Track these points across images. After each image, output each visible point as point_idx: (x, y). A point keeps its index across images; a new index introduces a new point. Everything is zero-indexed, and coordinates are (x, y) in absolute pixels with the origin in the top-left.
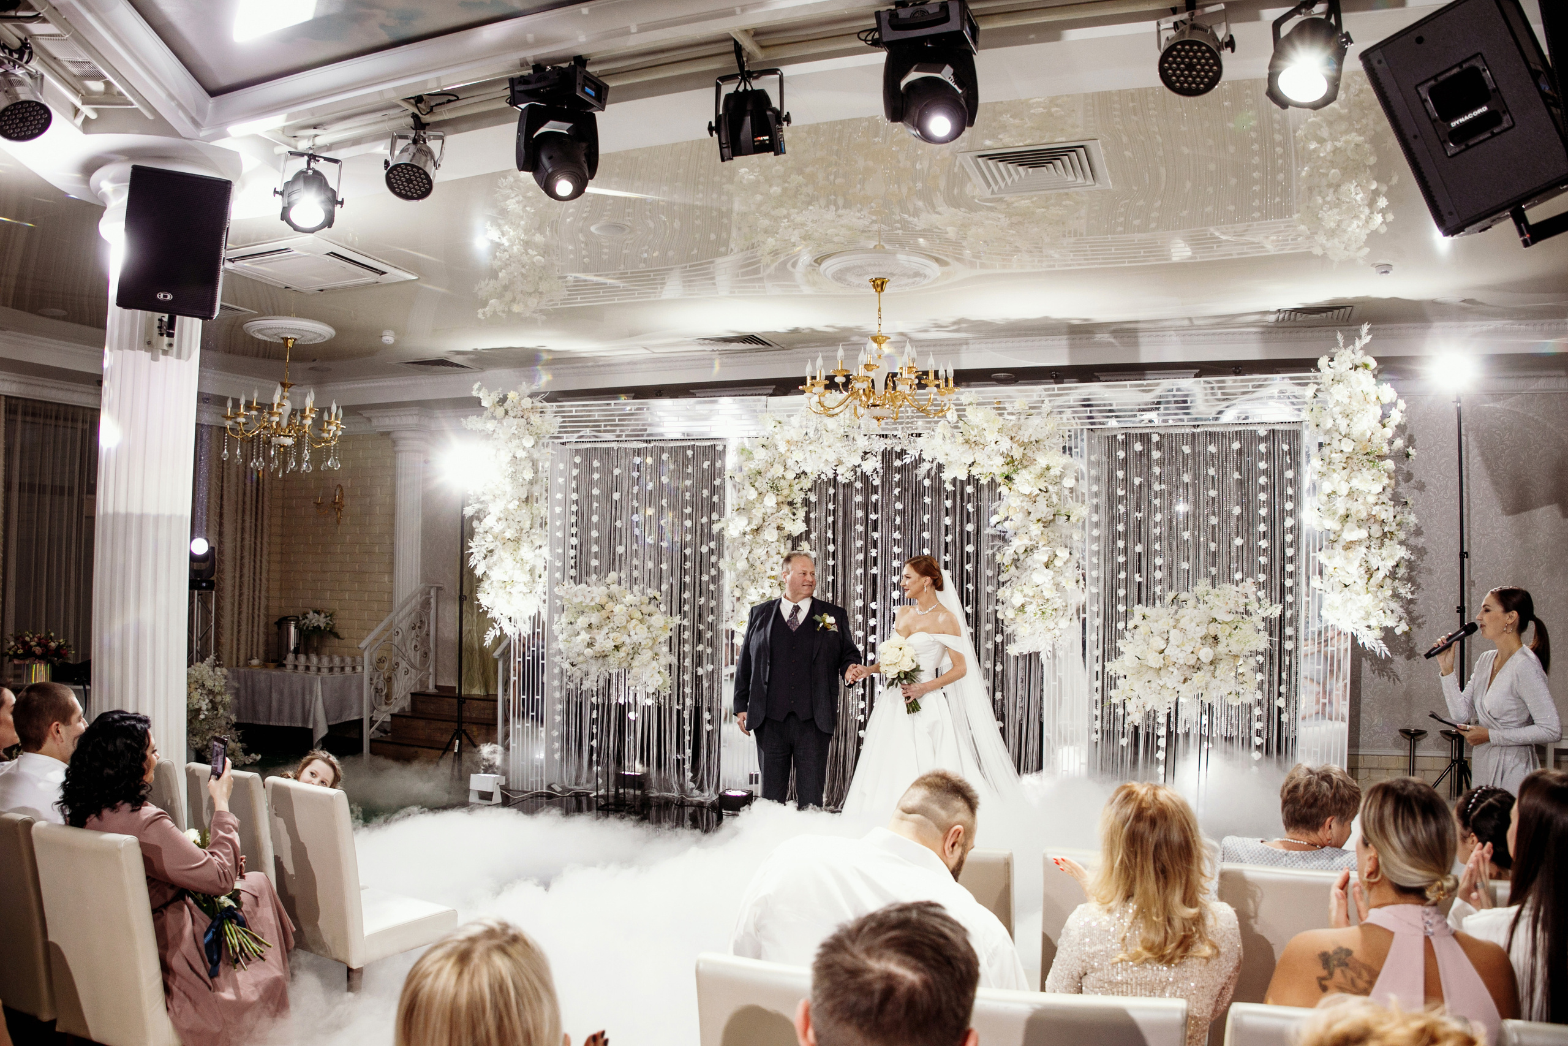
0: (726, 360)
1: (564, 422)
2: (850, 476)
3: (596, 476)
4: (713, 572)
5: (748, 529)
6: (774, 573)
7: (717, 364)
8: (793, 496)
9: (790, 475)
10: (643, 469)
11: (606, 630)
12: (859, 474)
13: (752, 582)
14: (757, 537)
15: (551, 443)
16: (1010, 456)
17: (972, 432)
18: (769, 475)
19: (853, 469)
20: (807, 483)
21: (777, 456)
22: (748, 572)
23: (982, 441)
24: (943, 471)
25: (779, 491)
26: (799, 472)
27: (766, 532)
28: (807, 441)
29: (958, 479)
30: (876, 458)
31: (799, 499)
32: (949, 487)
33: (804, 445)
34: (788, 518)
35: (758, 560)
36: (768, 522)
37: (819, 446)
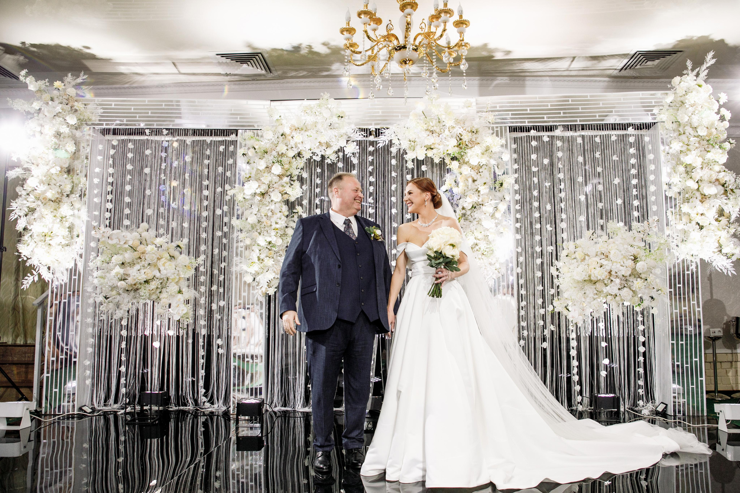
0: (233, 87)
1: (104, 113)
2: (333, 157)
3: (130, 155)
4: (225, 229)
5: (258, 191)
6: (278, 226)
7: (226, 88)
8: (291, 170)
9: (291, 154)
10: (170, 150)
11: (138, 267)
12: (341, 157)
13: (260, 234)
14: (264, 200)
15: (92, 128)
16: (461, 139)
17: (431, 123)
18: (274, 153)
19: (336, 153)
20: (301, 163)
21: (281, 139)
22: (256, 226)
23: (438, 131)
24: (406, 153)
25: (282, 165)
26: (297, 153)
27: (272, 194)
28: (305, 129)
29: (417, 159)
30: (355, 143)
31: (296, 172)
32: (410, 165)
33: (302, 132)
34: (288, 186)
35: (264, 217)
36: (273, 189)
37: (315, 132)
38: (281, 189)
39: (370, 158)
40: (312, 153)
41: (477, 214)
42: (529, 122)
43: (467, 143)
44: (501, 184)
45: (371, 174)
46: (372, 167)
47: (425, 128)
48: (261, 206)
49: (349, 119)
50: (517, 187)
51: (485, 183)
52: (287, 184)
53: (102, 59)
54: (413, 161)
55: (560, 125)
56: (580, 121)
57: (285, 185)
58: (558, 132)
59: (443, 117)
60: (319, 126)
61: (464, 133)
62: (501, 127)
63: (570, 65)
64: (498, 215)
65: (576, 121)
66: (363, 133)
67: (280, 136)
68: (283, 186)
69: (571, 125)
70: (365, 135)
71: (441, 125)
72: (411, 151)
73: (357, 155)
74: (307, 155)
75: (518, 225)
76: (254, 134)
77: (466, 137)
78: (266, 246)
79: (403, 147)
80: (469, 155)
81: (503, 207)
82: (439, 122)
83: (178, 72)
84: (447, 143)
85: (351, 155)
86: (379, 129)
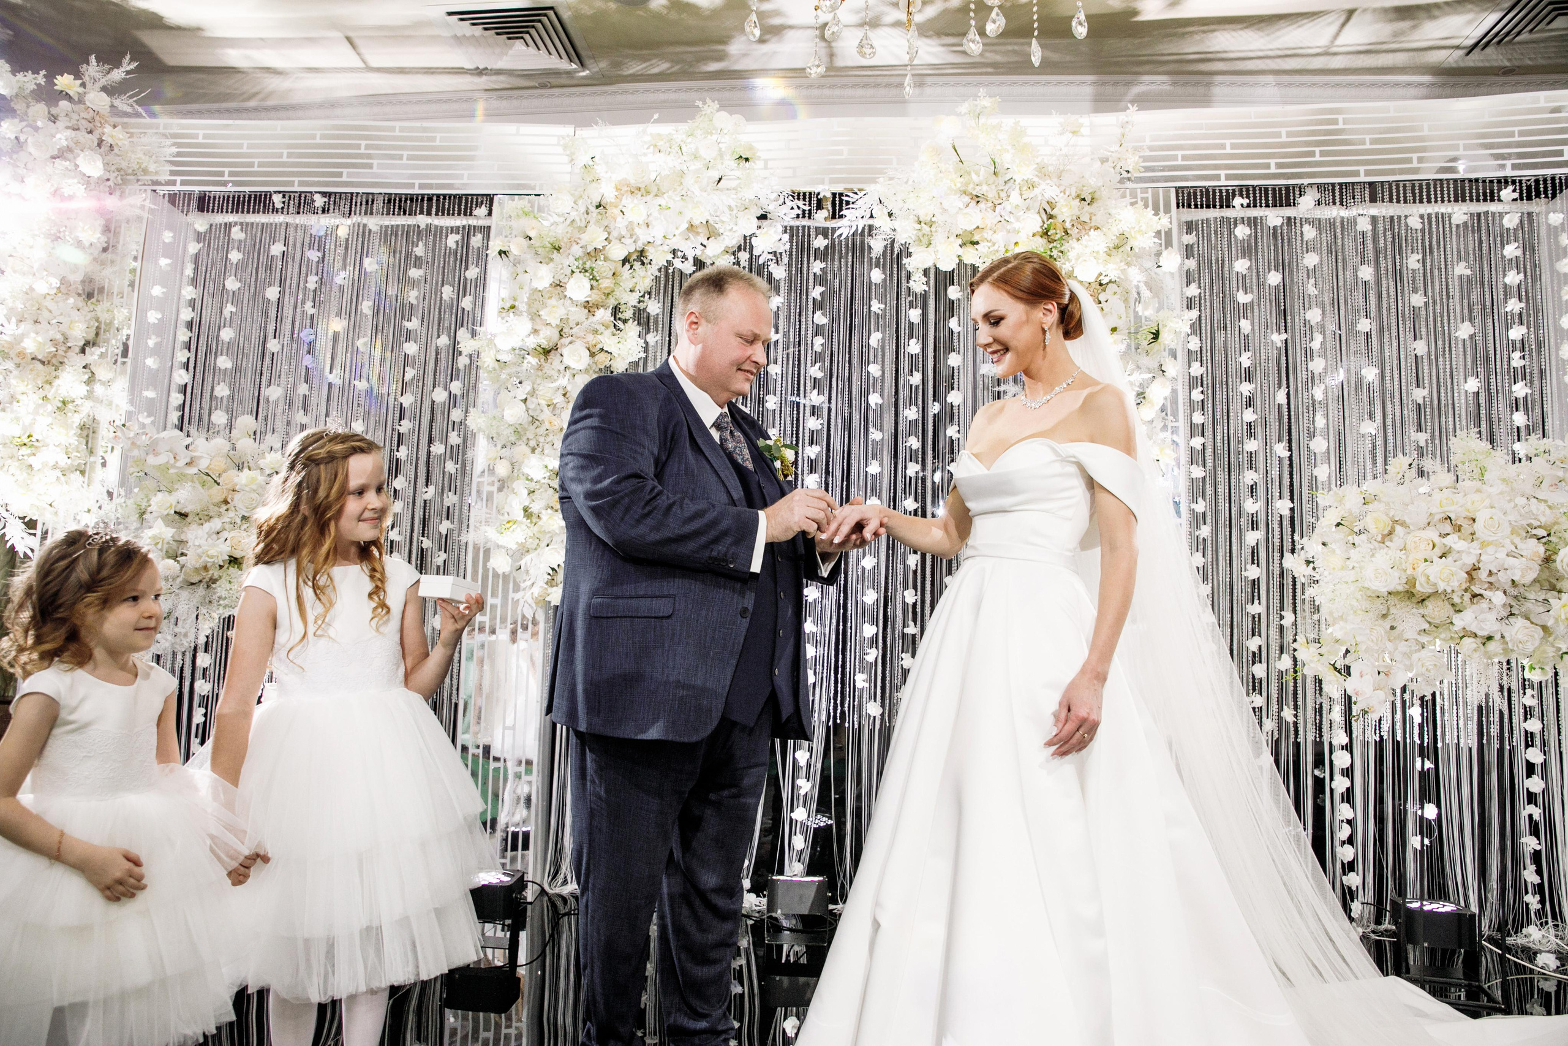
0: (496, 104)
1: (179, 154)
3: (235, 256)
4: (454, 439)
5: (532, 342)
7: (480, 107)
8: (617, 293)
9: (618, 252)
10: (330, 246)
11: (216, 524)
13: (533, 450)
14: (547, 366)
15: (149, 192)
16: (1051, 217)
17: (974, 177)
18: (577, 250)
19: (733, 251)
20: (644, 278)
21: (594, 215)
22: (525, 430)
23: (991, 195)
24: (909, 255)
25: (594, 278)
26: (632, 250)
27: (565, 351)
28: (654, 190)
29: (936, 269)
30: (780, 228)
31: (630, 301)
32: (918, 284)
33: (648, 198)
34: (608, 333)
35: (546, 409)
36: (570, 339)
37: (679, 198)
38: (591, 339)
39: (817, 267)
40: (674, 252)
42: (1228, 177)
43: (1068, 225)
44: (1156, 335)
45: (819, 305)
46: (822, 289)
47: (959, 185)
48: (538, 381)
49: (766, 168)
50: (1194, 344)
51: (1114, 330)
52: (607, 327)
53: (179, 28)
54: (926, 272)
55: (1311, 185)
56: (1368, 173)
57: (601, 329)
58: (1306, 204)
59: (1006, 159)
60: (689, 181)
61: (1060, 202)
62: (1155, 190)
63: (1337, 35)
65: (1356, 174)
66: (801, 203)
67: (592, 209)
68: (596, 332)
69: (1340, 184)
70: (807, 208)
71: (1001, 180)
72: (923, 248)
73: (786, 260)
74: (659, 257)
75: (1197, 442)
76: (533, 206)
77: (1066, 211)
78: (546, 481)
79: (901, 239)
80: (1071, 255)
81: (1159, 392)
82: (995, 173)
83: (362, 65)
84: (1017, 225)
85: (771, 256)
86: (841, 195)
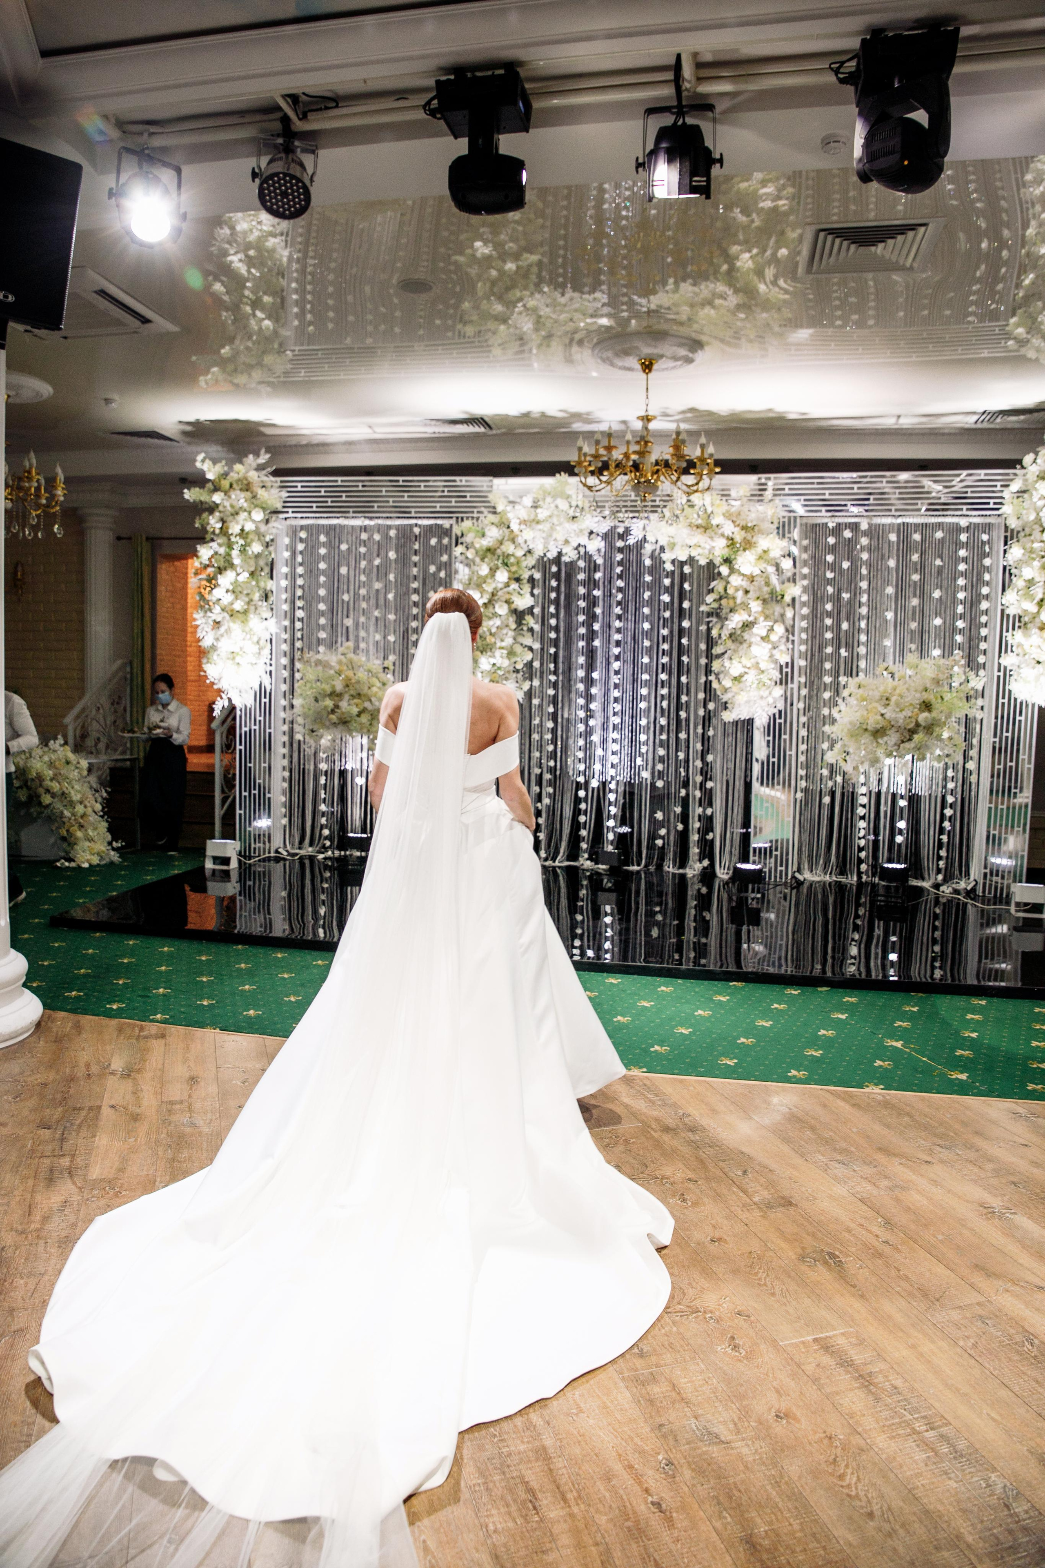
2: (573, 554)
8: (520, 572)
9: (519, 552)
12: (582, 554)
16: (732, 539)
18: (499, 552)
19: (576, 549)
20: (531, 561)
24: (664, 552)
25: (509, 567)
27: (496, 605)
29: (678, 560)
30: (599, 538)
31: (526, 575)
32: (669, 567)
34: (516, 593)
36: (497, 597)
38: (508, 596)
39: (619, 557)
40: (546, 551)
41: (746, 636)
43: (740, 545)
44: (782, 597)
45: (620, 577)
46: (622, 568)
50: (805, 598)
51: (758, 598)
52: (515, 590)
53: (282, 427)
54: (673, 561)
57: (513, 592)
60: (553, 520)
61: (737, 530)
62: (789, 518)
64: (774, 637)
68: (510, 593)
72: (670, 551)
73: (603, 553)
74: (539, 553)
77: (739, 537)
78: (489, 669)
79: (660, 544)
80: (741, 559)
83: (372, 432)
84: (716, 543)
85: (595, 552)
